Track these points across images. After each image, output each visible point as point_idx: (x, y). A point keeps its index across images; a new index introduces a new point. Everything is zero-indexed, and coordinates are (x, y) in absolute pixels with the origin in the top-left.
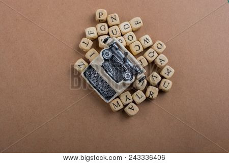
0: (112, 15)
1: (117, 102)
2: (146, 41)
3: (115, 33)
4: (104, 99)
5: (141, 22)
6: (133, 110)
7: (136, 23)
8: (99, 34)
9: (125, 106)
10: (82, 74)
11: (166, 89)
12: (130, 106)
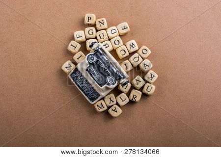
0: (100, 20)
1: (101, 104)
2: (132, 46)
3: (102, 37)
4: (89, 100)
5: (128, 27)
6: (116, 112)
7: (123, 28)
8: (87, 38)
9: (109, 107)
10: (69, 76)
11: (148, 93)
12: (113, 108)
